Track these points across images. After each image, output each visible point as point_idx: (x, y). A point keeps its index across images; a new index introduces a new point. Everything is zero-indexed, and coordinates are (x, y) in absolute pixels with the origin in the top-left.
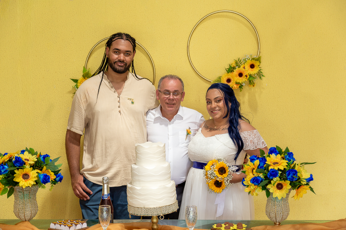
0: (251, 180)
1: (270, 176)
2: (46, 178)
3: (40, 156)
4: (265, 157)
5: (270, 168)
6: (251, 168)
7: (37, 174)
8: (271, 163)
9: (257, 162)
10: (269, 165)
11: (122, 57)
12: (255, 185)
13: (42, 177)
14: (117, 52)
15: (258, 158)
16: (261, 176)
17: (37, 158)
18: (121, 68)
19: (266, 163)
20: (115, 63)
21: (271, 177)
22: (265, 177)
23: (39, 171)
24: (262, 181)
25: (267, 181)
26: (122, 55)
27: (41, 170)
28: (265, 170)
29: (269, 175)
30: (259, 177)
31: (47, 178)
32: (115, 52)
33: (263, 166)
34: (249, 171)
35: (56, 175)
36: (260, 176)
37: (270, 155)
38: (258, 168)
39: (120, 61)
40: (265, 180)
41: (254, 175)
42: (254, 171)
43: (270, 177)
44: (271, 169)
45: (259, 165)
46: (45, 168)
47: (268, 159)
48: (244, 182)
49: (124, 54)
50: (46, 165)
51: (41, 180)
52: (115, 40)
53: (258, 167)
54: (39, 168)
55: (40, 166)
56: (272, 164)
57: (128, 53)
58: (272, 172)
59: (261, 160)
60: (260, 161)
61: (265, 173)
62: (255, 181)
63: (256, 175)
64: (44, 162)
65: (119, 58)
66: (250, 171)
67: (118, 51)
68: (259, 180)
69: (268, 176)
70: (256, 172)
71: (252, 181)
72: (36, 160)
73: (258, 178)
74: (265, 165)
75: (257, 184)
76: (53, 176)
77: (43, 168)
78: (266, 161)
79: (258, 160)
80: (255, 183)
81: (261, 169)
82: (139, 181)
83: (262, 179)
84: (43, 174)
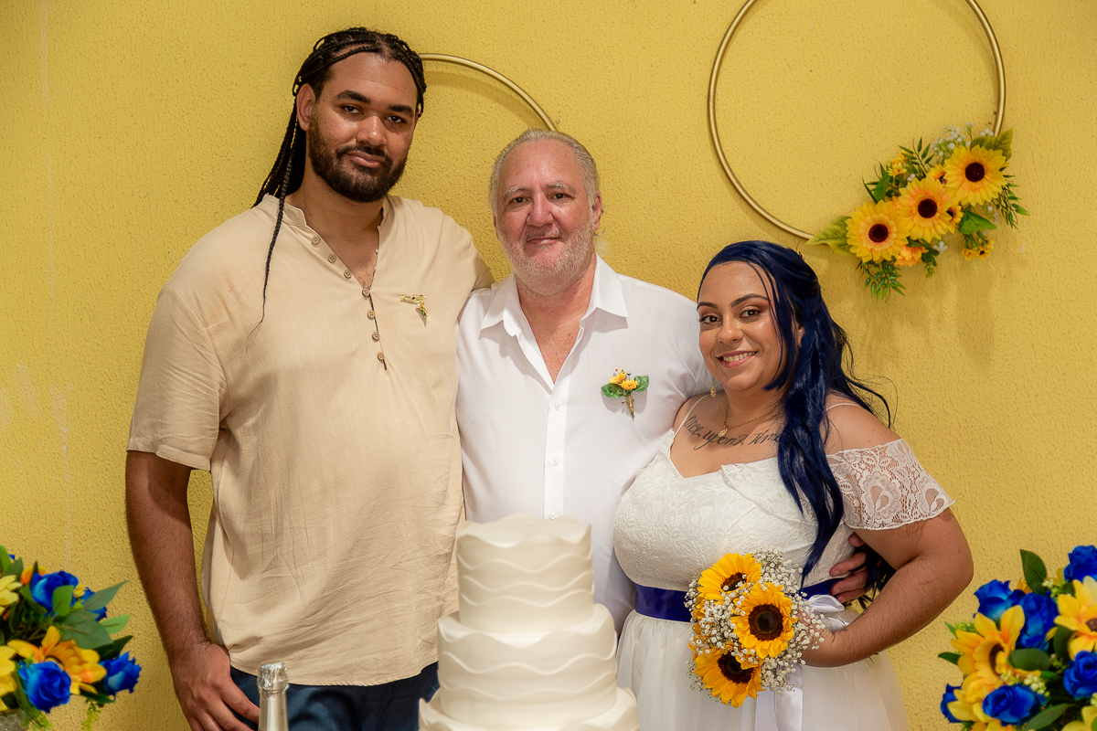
0: (985, 703)
1: (1076, 686)
2: (50, 685)
3: (36, 576)
4: (1047, 591)
5: (1076, 647)
6: (984, 642)
7: (12, 666)
8: (1079, 619)
9: (1014, 617)
10: (1068, 635)
11: (373, 128)
12: (1004, 724)
13: (34, 678)
14: (351, 109)
15: (1017, 597)
16: (1035, 681)
17: (16, 591)
18: (369, 177)
19: (1055, 625)
20: (341, 154)
21: (1081, 691)
22: (1049, 686)
23: (26, 649)
24: (1035, 710)
25: (1060, 709)
26: (374, 120)
27: (37, 643)
28: (1050, 651)
29: (1071, 682)
30: (1021, 685)
31: (57, 684)
32: (345, 109)
33: (1044, 636)
34: (975, 656)
35: (106, 666)
36: (1027, 682)
37: (1076, 583)
38: (1019, 645)
39: (366, 147)
40: (1053, 702)
41: (998, 675)
42: (1002, 658)
43: (1074, 692)
44: (1083, 655)
45: (1024, 630)
46: (52, 633)
47: (1063, 602)
48: (952, 707)
49: (383, 118)
50: (59, 620)
51: (30, 691)
52: (345, 57)
53: (1019, 640)
54: (29, 634)
55: (35, 625)
56: (1086, 629)
57: (398, 114)
58: (1088, 666)
59: (1033, 605)
60: (1029, 614)
61: (1052, 669)
62: (1004, 709)
63: (1008, 676)
64: (50, 609)
65: (363, 136)
66: (981, 655)
67: (356, 105)
68: (1023, 701)
69: (1067, 686)
70: (1011, 662)
71: (990, 707)
72: (14, 598)
73: (1020, 691)
74: (1051, 633)
75: (1014, 720)
76: (93, 670)
77: (44, 632)
78: (1057, 613)
79: (1019, 610)
80: (1007, 713)
81: (1034, 651)
82: (471, 698)
83: (1038, 698)
84: (40, 666)
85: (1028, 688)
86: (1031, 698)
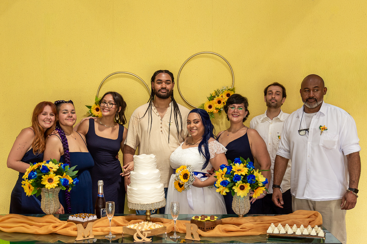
0: (220, 183)
1: (235, 180)
3: (61, 165)
4: (231, 165)
5: (235, 174)
6: (220, 174)
7: (59, 179)
8: (236, 170)
9: (225, 169)
10: (235, 172)
11: (164, 85)
12: (224, 187)
13: (63, 181)
15: (226, 167)
16: (228, 179)
17: (59, 167)
18: (165, 94)
19: (232, 170)
20: (159, 90)
21: (235, 181)
22: (231, 181)
23: (60, 177)
24: (229, 184)
25: (233, 184)
27: (62, 176)
28: (231, 175)
30: (226, 180)
31: (67, 181)
32: (158, 83)
33: (230, 173)
35: (73, 180)
37: (235, 164)
38: (226, 174)
40: (231, 183)
41: (223, 179)
42: (223, 176)
43: (234, 181)
44: (236, 175)
45: (227, 171)
46: (65, 174)
47: (233, 167)
48: (216, 185)
49: (166, 83)
50: (66, 172)
51: (62, 183)
53: (226, 173)
54: (61, 174)
55: (61, 173)
56: (237, 171)
57: (168, 82)
58: (236, 176)
59: (228, 167)
60: (228, 169)
61: (232, 178)
63: (224, 179)
64: (64, 170)
66: (220, 176)
68: (227, 183)
70: (225, 177)
72: (59, 168)
73: (226, 181)
74: (231, 172)
75: (225, 186)
76: (71, 180)
77: (63, 174)
78: (232, 168)
79: (226, 168)
80: (224, 185)
81: (228, 175)
82: (136, 184)
83: (229, 182)
84: (63, 179)
85: (227, 181)
86: (228, 182)
